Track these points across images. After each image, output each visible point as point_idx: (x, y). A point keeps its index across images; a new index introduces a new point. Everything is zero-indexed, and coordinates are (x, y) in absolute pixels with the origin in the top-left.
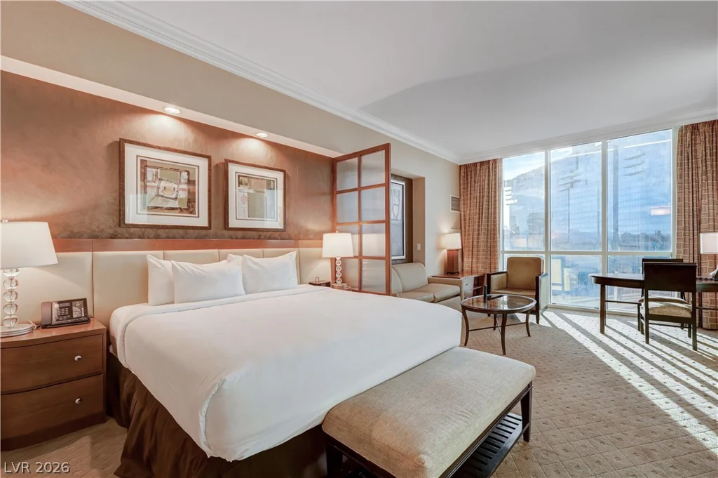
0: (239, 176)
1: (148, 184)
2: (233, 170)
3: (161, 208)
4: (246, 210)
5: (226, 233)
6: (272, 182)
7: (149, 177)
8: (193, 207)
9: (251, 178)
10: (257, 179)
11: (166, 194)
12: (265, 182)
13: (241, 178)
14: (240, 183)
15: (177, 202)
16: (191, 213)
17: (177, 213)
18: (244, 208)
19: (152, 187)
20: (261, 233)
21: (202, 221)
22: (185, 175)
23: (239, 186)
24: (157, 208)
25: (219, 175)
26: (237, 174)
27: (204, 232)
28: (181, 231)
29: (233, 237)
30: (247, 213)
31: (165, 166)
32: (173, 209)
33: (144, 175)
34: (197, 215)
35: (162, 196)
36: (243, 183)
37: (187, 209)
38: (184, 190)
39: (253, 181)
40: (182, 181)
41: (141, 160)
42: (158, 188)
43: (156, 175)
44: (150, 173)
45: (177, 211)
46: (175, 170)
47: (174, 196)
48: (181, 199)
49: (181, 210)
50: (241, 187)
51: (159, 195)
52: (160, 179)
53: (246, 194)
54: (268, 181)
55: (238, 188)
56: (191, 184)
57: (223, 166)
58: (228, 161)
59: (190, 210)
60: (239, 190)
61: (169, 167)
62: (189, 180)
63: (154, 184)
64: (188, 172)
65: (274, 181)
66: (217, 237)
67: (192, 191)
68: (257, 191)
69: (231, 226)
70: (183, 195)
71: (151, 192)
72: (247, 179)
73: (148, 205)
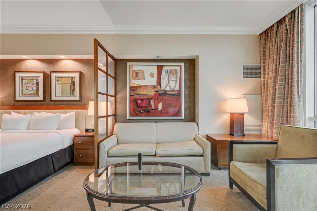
0: (57, 78)
1: (23, 86)
2: (54, 75)
3: (27, 94)
4: (61, 92)
5: (52, 102)
6: (74, 78)
7: (24, 83)
8: (38, 93)
9: (63, 77)
10: (66, 78)
11: (29, 89)
12: (70, 78)
13: (58, 78)
14: (58, 81)
15: (33, 91)
16: (37, 95)
17: (32, 95)
18: (59, 92)
19: (24, 87)
21: (41, 98)
22: (35, 81)
23: (57, 82)
24: (26, 94)
25: (47, 78)
26: (56, 77)
27: (43, 103)
28: (34, 103)
29: (55, 104)
30: (61, 94)
31: (29, 78)
32: (31, 94)
33: (22, 83)
34: (39, 96)
35: (28, 90)
36: (59, 80)
38: (35, 86)
39: (64, 79)
40: (35, 83)
41: (21, 78)
42: (26, 87)
43: (26, 82)
44: (24, 81)
45: (33, 95)
46: (32, 79)
47: (32, 89)
48: (34, 90)
49: (34, 94)
50: (58, 83)
51: (27, 89)
52: (27, 84)
53: (60, 85)
54: (72, 78)
55: (56, 83)
56: (38, 84)
57: (50, 74)
58: (51, 72)
59: (37, 94)
60: (57, 84)
61: (30, 79)
62: (37, 82)
63: (25, 86)
64: (37, 79)
65: (75, 77)
66: (48, 104)
67: (38, 86)
68: (66, 83)
69: (53, 99)
70: (35, 88)
71: (24, 89)
72: (61, 78)
73: (23, 93)
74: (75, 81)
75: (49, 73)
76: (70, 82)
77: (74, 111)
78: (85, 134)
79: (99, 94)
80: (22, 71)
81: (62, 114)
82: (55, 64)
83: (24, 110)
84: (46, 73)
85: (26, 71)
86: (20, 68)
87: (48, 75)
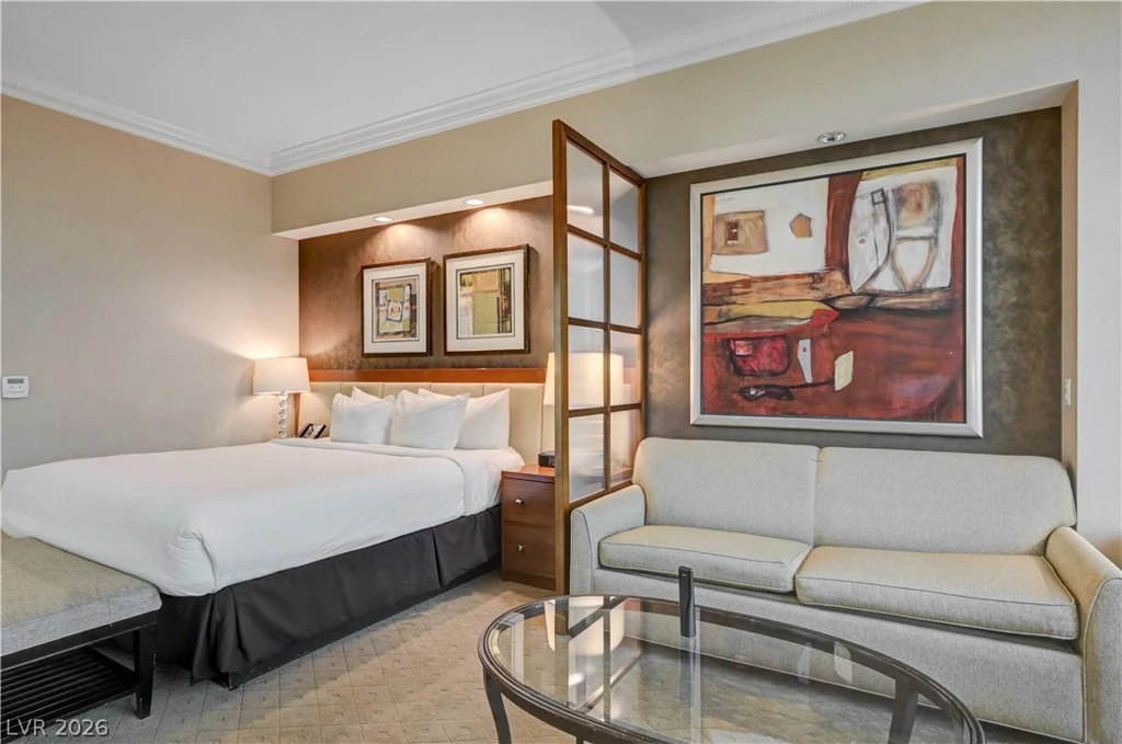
0: (461, 275)
1: (381, 309)
2: (453, 266)
3: (389, 334)
4: (471, 323)
5: (448, 359)
6: (507, 271)
7: (381, 301)
8: (415, 328)
9: (477, 272)
10: (486, 271)
11: (394, 316)
12: (497, 273)
13: (464, 277)
14: (463, 284)
15: (401, 324)
16: (414, 335)
17: (400, 338)
18: (467, 322)
19: (383, 311)
21: (419, 345)
22: (408, 288)
23: (461, 289)
24: (386, 334)
25: (436, 276)
26: (459, 272)
27: (425, 359)
28: (405, 359)
29: (455, 365)
30: (471, 331)
31: (392, 285)
32: (398, 333)
33: (378, 298)
34: (417, 339)
35: (390, 320)
36: (467, 282)
37: (409, 332)
38: (407, 308)
39: (479, 276)
40: (406, 298)
41: (376, 284)
42: (387, 311)
43: (386, 298)
44: (382, 294)
45: (402, 335)
46: (400, 286)
47: (399, 318)
48: (405, 320)
49: (405, 333)
50: (465, 290)
51: (388, 319)
52: (389, 301)
53: (470, 299)
54: (502, 271)
55: (460, 293)
56: (413, 299)
57: (442, 265)
58: (446, 258)
59: (412, 332)
60: (461, 295)
61: (395, 284)
62: (411, 295)
63: (385, 308)
64: (410, 285)
65: (510, 269)
66: (438, 365)
67: (413, 307)
68: (485, 292)
69: (449, 349)
70: (407, 314)
71: (383, 316)
72: (470, 276)
73: (381, 331)
74: (510, 281)
75: (440, 263)
76: (496, 287)
77: (504, 389)
78: (537, 473)
79: (570, 323)
80: (377, 262)
81: (471, 397)
82: (456, 229)
83: (381, 383)
84: (433, 263)
85: (387, 261)
86: (375, 254)
87: (439, 267)
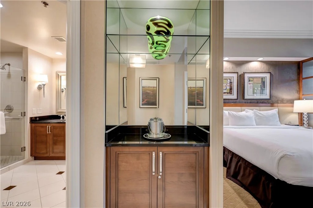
0: (249, 78)
2: (247, 76)
5: (243, 101)
6: (264, 78)
8: (232, 92)
9: (254, 78)
10: (257, 78)
12: (261, 78)
13: (250, 79)
14: (249, 81)
15: (226, 90)
16: (231, 94)
18: (251, 91)
20: (258, 101)
22: (229, 80)
25: (241, 78)
27: (235, 101)
29: (246, 102)
30: (252, 93)
32: (225, 93)
34: (233, 95)
36: (251, 80)
38: (228, 86)
40: (228, 83)
46: (226, 79)
48: (228, 89)
49: (228, 93)
50: (250, 82)
53: (252, 85)
54: (262, 78)
58: (245, 73)
60: (249, 84)
62: (230, 82)
65: (265, 78)
66: (240, 102)
67: (231, 86)
68: (257, 83)
72: (252, 79)
74: (265, 81)
76: (260, 82)
